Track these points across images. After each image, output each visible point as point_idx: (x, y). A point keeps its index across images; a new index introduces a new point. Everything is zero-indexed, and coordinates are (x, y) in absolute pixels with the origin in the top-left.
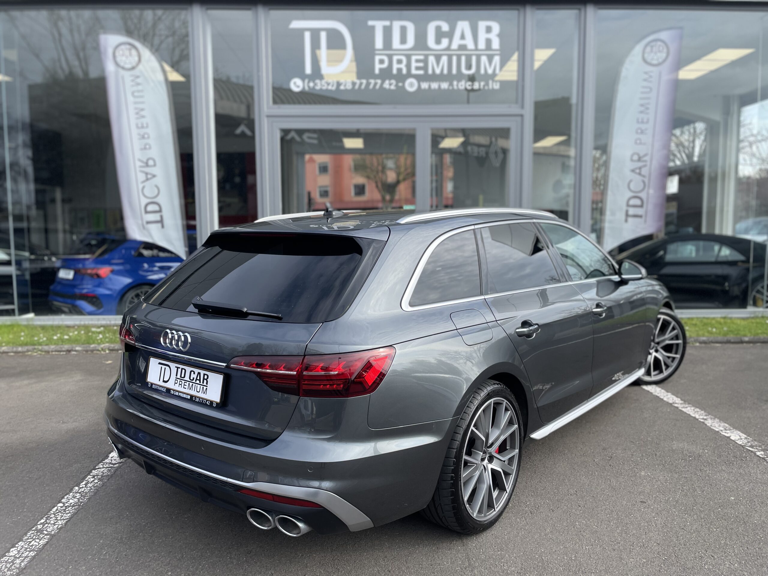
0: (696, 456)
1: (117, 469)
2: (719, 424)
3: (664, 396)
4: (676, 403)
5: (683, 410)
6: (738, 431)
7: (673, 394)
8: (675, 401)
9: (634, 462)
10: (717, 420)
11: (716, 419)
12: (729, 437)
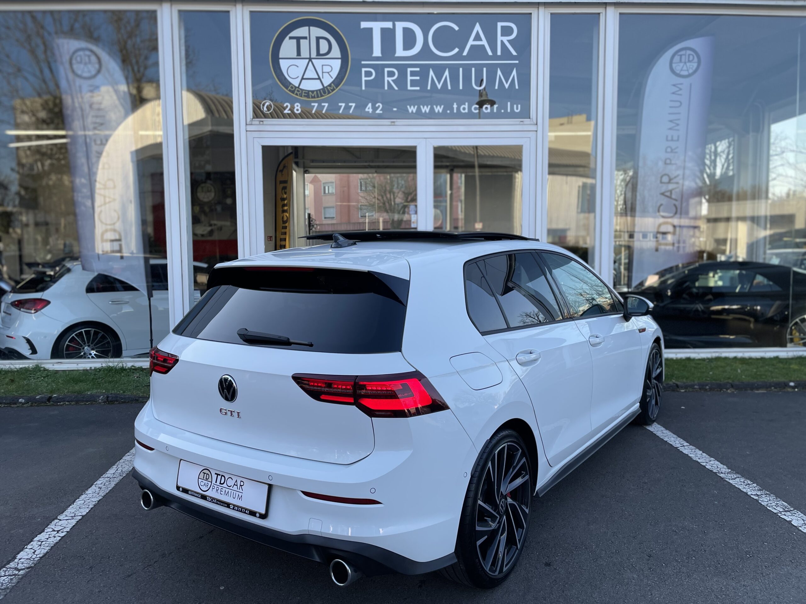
0: (754, 552)
1: (22, 578)
2: (776, 502)
3: (707, 462)
4: (722, 473)
5: (731, 481)
6: (800, 513)
7: (716, 459)
8: (720, 470)
9: (679, 562)
10: (773, 497)
11: (772, 495)
12: (790, 522)
